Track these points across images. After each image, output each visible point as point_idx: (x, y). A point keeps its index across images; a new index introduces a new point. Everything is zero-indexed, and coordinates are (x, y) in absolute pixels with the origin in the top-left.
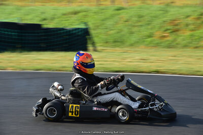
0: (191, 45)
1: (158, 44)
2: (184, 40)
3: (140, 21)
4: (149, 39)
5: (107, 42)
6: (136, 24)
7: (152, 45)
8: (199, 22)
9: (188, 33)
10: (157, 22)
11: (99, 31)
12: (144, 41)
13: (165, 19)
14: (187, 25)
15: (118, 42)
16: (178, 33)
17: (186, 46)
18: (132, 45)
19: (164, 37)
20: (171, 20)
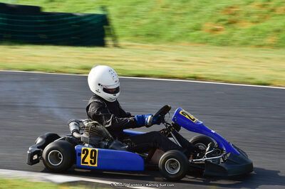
0: (253, 42)
1: (207, 39)
2: (243, 35)
3: (184, 7)
4: (196, 33)
5: (137, 36)
6: (179, 12)
7: (200, 41)
8: (264, 10)
9: (249, 26)
10: (208, 9)
11: (126, 19)
12: (188, 35)
13: (218, 5)
14: (248, 14)
15: (152, 36)
16: (235, 25)
17: (245, 44)
18: (171, 40)
19: (217, 30)
20: (227, 7)
